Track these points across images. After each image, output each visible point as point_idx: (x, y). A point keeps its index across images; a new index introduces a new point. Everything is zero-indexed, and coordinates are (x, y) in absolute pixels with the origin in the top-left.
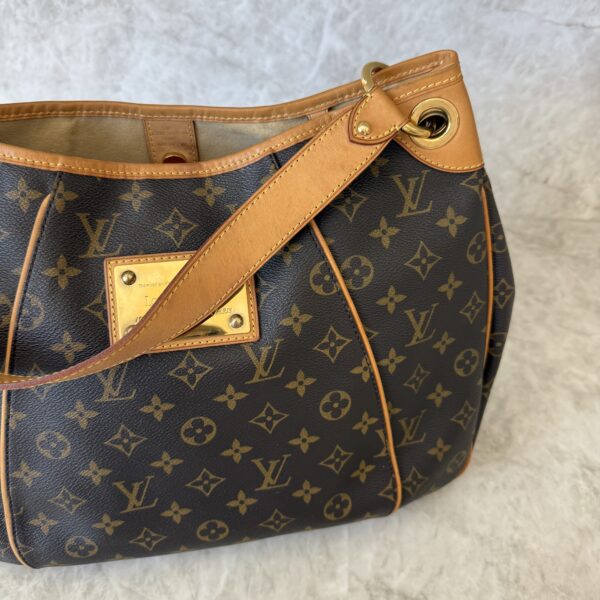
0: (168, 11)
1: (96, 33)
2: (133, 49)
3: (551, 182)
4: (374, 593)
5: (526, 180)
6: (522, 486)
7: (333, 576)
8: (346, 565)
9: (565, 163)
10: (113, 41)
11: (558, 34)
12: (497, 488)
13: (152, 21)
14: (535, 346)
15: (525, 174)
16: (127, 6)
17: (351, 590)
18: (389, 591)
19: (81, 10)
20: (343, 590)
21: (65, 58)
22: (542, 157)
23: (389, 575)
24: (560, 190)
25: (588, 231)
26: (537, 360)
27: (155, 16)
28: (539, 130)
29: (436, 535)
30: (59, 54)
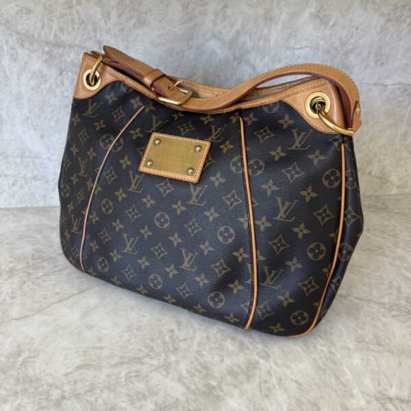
3: (373, 173)
4: (382, 401)
7: (353, 396)
8: (357, 388)
9: (379, 161)
11: (370, 89)
14: (400, 258)
17: (368, 402)
18: (390, 399)
20: (363, 403)
23: (385, 390)
24: (378, 177)
25: (398, 200)
26: (405, 265)
28: (364, 143)
29: (400, 363)
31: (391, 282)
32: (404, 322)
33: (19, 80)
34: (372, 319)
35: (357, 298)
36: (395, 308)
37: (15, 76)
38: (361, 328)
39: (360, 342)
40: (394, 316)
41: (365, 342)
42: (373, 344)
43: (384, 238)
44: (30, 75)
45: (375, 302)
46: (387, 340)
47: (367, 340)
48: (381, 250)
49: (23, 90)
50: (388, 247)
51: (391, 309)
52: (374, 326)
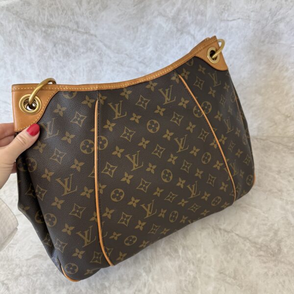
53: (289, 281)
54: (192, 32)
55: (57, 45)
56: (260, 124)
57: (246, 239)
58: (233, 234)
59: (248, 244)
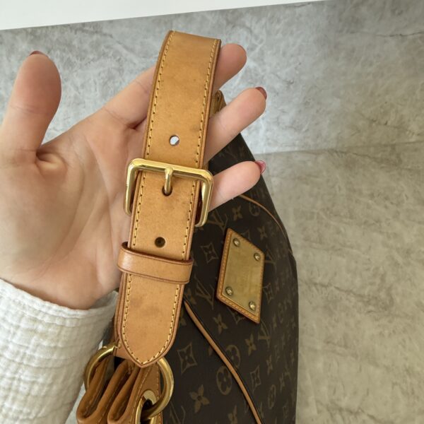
0: (144, 57)
1: (99, 74)
2: (124, 81)
3: (389, 123)
4: (332, 412)
5: (374, 124)
6: (405, 331)
7: (307, 404)
8: (313, 396)
10: (111, 78)
12: (390, 335)
13: (135, 64)
14: (396, 235)
15: (373, 121)
16: (118, 58)
17: (319, 412)
18: (341, 410)
19: (89, 62)
20: (315, 412)
21: (81, 91)
22: (382, 110)
23: (338, 400)
24: (395, 127)
26: (399, 245)
27: (136, 61)
29: (360, 370)
30: (77, 89)
31: (377, 268)
32: (377, 320)
33: (10, 61)
34: (347, 315)
35: (337, 288)
36: (373, 302)
37: (5, 58)
38: (333, 327)
39: (328, 343)
40: (369, 312)
41: (333, 343)
42: (340, 346)
43: (386, 207)
44: (19, 56)
45: (354, 294)
46: (354, 342)
47: (336, 341)
48: (378, 224)
49: (15, 70)
50: (387, 219)
51: (368, 303)
52: (347, 324)
53: (410, 339)
54: (248, 24)
55: (52, 52)
56: (339, 134)
57: (348, 292)
58: (332, 288)
59: (353, 299)
